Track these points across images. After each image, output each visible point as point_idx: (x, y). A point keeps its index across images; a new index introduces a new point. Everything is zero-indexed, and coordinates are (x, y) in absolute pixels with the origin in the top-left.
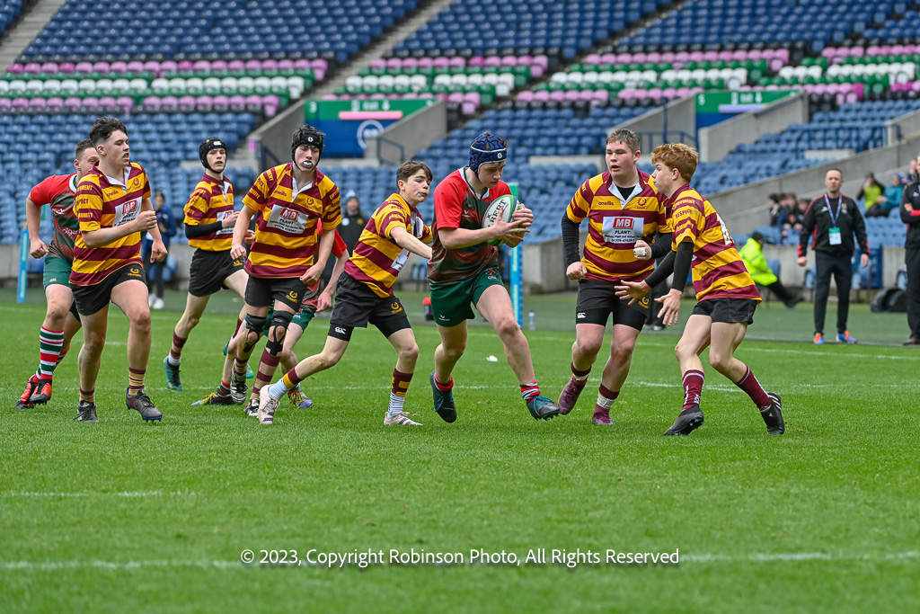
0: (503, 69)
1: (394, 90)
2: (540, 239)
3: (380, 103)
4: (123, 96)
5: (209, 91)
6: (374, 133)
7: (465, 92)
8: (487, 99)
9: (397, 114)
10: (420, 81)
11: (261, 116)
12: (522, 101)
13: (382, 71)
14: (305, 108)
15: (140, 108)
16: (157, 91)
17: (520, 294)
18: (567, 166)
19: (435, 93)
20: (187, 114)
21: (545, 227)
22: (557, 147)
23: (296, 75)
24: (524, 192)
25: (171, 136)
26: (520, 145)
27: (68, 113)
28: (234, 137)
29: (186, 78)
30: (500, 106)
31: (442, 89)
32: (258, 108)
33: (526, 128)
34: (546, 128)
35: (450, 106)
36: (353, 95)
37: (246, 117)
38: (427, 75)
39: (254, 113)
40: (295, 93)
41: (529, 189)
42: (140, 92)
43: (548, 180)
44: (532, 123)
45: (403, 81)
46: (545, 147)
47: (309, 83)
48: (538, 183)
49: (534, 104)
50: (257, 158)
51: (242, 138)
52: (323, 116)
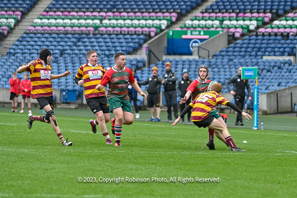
0: (252, 18)
1: (206, 26)
2: (267, 91)
3: (200, 32)
4: (90, 26)
5: (127, 25)
6: (197, 44)
7: (236, 28)
8: (245, 31)
9: (207, 37)
10: (217, 23)
11: (149, 36)
12: (260, 32)
13: (201, 18)
14: (168, 33)
15: (97, 32)
16: (104, 25)
17: (258, 114)
18: (279, 60)
19: (223, 28)
20: (117, 35)
21: (269, 86)
22: (275, 52)
23: (164, 19)
24: (260, 71)
25: (110, 44)
26: (259, 51)
27: (66, 33)
28: (137, 45)
29: (117, 20)
30: (251, 35)
31: (226, 26)
32: (148, 33)
33: (262, 44)
34: (270, 44)
35: (229, 33)
36: (188, 28)
37: (142, 37)
38: (219, 20)
39: (145, 35)
40: (163, 27)
41: (262, 70)
42: (97, 25)
43: (271, 66)
44: (264, 42)
45: (210, 22)
46: (270, 52)
47: (169, 23)
48: (266, 67)
49: (265, 34)
50: (146, 54)
51: (140, 46)
52: (175, 37)
